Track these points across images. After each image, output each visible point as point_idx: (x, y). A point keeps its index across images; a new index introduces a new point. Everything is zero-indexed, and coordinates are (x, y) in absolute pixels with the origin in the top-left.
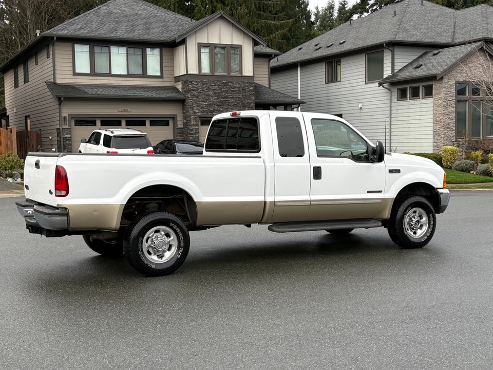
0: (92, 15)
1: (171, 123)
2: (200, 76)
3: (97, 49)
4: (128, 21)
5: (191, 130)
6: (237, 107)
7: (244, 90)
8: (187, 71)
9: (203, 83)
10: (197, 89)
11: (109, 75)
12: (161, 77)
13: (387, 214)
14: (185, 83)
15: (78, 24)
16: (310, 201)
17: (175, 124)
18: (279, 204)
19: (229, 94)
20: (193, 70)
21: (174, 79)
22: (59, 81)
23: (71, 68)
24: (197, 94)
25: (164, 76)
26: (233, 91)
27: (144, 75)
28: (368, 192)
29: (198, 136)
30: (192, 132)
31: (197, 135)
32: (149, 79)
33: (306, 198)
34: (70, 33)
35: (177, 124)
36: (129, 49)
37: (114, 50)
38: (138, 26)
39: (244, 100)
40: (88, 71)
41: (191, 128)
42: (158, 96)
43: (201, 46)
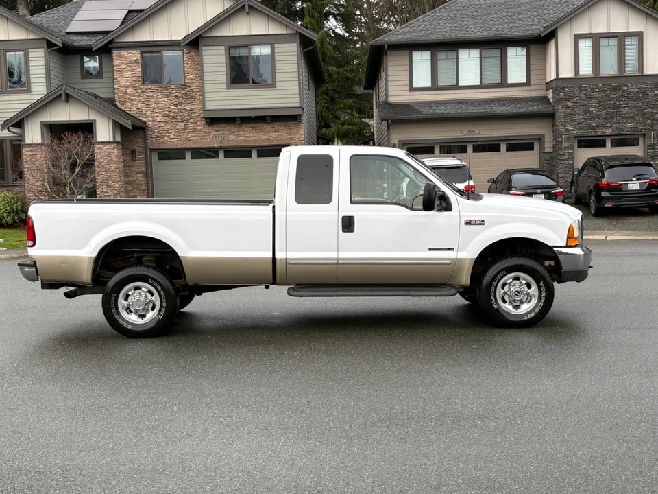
0: (443, 11)
1: (536, 146)
2: (577, 79)
3: (442, 56)
4: (490, 14)
5: (561, 155)
6: (634, 119)
7: (645, 94)
8: (557, 75)
9: (581, 89)
10: (573, 98)
11: (457, 87)
12: (528, 84)
13: (465, 279)
14: (556, 90)
15: (420, 26)
16: (338, 259)
17: (542, 147)
18: (291, 262)
19: (621, 103)
20: (567, 72)
21: (545, 86)
22: (392, 100)
23: (408, 83)
24: (571, 104)
25: (532, 83)
26: (628, 97)
27: (504, 83)
28: (430, 249)
29: (573, 163)
30: (564, 158)
31: (571, 162)
32: (509, 89)
33: (333, 255)
34: (406, 37)
35: (544, 148)
36: (484, 52)
37: (463, 54)
38: (501, 18)
39: (645, 109)
40: (429, 84)
41: (562, 152)
42: (517, 110)
43: (578, 37)
